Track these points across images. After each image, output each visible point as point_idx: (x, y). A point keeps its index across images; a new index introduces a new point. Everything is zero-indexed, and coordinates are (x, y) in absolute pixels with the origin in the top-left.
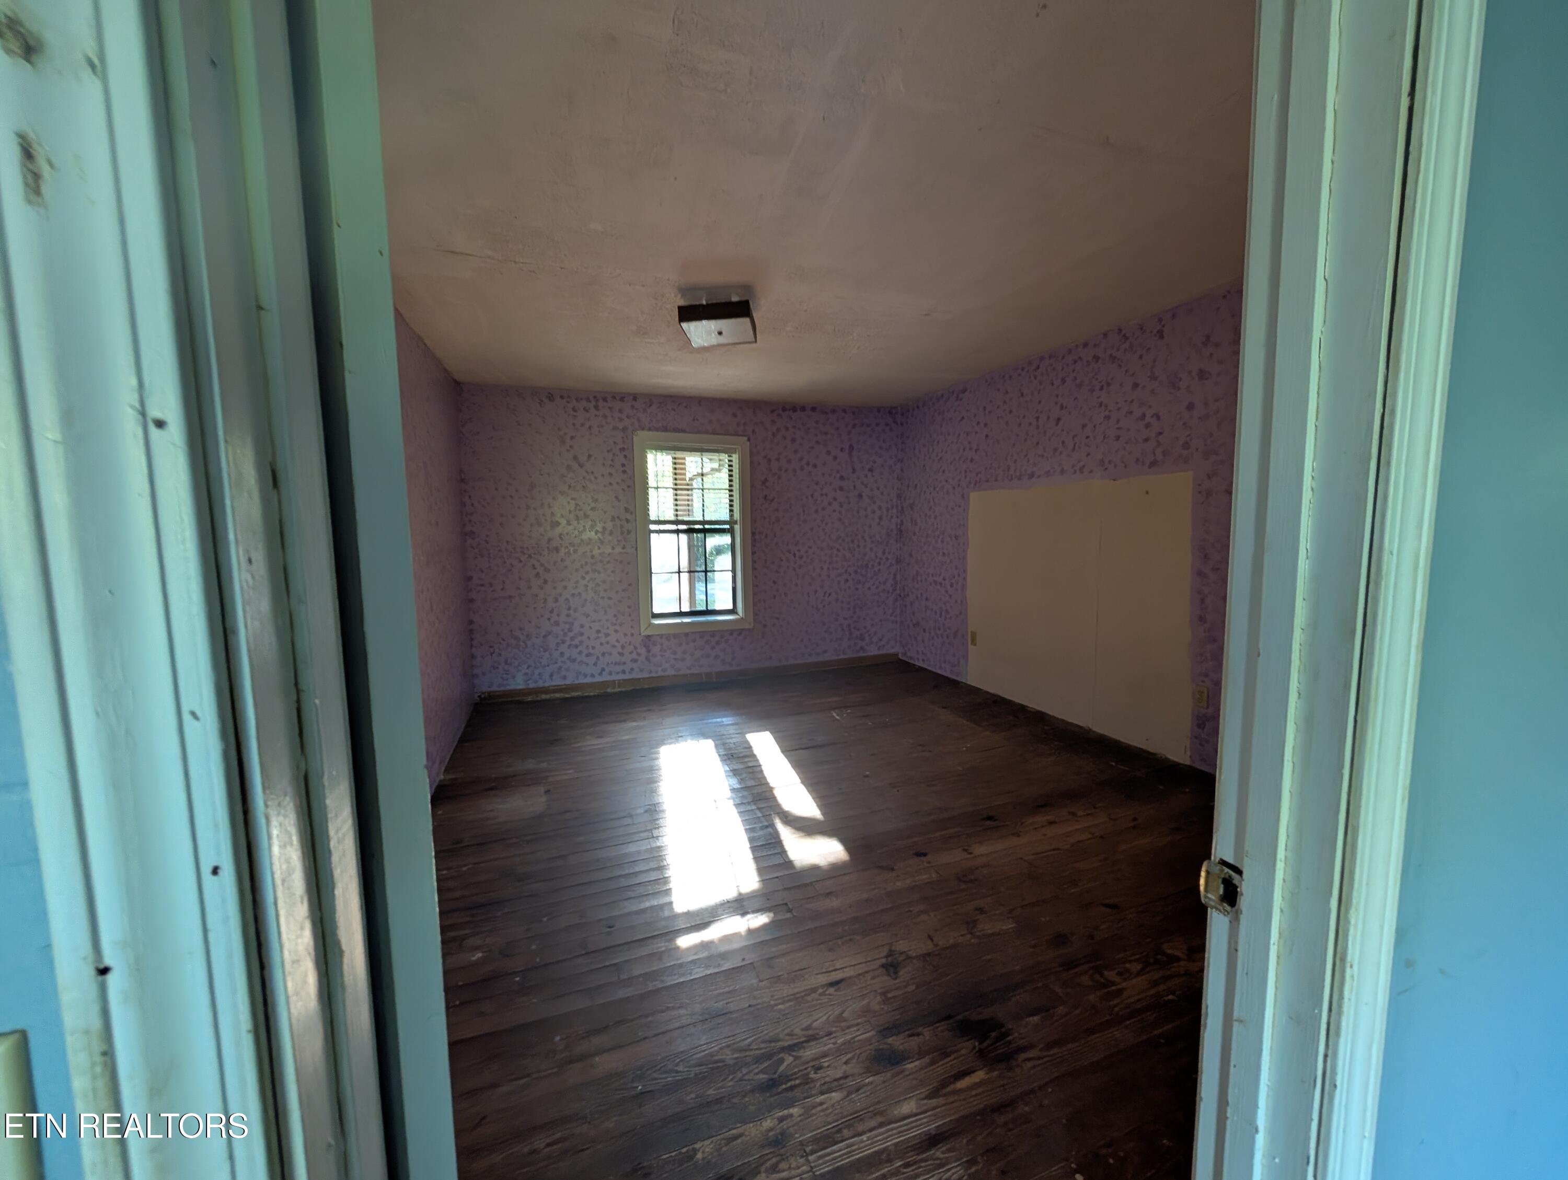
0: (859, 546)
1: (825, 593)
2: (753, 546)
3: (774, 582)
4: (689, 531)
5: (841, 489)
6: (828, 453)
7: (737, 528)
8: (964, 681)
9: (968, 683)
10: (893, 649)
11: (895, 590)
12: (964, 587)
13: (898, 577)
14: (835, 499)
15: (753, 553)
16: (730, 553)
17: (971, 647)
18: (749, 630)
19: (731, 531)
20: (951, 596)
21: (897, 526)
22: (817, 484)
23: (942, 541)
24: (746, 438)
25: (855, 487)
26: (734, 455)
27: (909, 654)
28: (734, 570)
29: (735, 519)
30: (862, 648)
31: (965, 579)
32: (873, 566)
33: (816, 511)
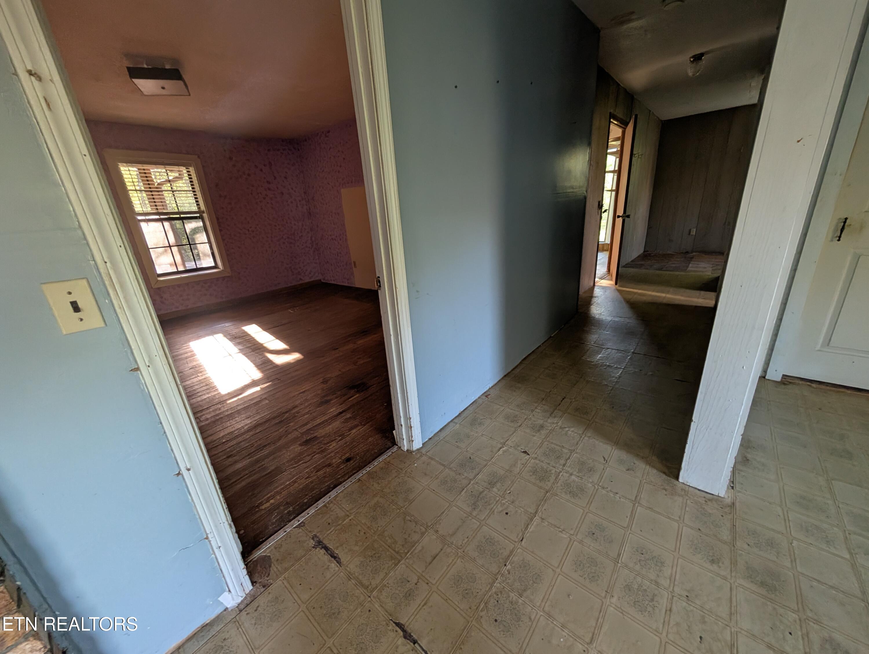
0: (287, 223)
1: (272, 251)
2: (219, 226)
3: (239, 247)
4: (169, 219)
5: (269, 189)
6: (256, 167)
7: (205, 215)
8: (354, 286)
9: (356, 286)
10: (317, 277)
11: (312, 246)
12: (346, 240)
13: (313, 239)
14: (267, 195)
15: (220, 230)
16: (204, 233)
17: (354, 269)
18: (229, 277)
19: (201, 218)
20: (341, 245)
21: (307, 210)
22: (253, 186)
23: (332, 217)
24: (197, 156)
25: (278, 188)
26: (190, 168)
27: (326, 279)
28: (209, 242)
29: (202, 210)
30: (301, 279)
31: (346, 235)
32: (298, 234)
33: (257, 203)
